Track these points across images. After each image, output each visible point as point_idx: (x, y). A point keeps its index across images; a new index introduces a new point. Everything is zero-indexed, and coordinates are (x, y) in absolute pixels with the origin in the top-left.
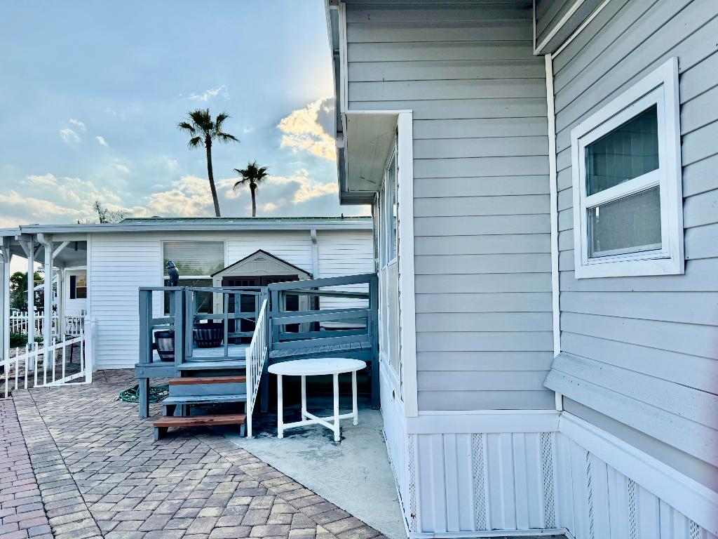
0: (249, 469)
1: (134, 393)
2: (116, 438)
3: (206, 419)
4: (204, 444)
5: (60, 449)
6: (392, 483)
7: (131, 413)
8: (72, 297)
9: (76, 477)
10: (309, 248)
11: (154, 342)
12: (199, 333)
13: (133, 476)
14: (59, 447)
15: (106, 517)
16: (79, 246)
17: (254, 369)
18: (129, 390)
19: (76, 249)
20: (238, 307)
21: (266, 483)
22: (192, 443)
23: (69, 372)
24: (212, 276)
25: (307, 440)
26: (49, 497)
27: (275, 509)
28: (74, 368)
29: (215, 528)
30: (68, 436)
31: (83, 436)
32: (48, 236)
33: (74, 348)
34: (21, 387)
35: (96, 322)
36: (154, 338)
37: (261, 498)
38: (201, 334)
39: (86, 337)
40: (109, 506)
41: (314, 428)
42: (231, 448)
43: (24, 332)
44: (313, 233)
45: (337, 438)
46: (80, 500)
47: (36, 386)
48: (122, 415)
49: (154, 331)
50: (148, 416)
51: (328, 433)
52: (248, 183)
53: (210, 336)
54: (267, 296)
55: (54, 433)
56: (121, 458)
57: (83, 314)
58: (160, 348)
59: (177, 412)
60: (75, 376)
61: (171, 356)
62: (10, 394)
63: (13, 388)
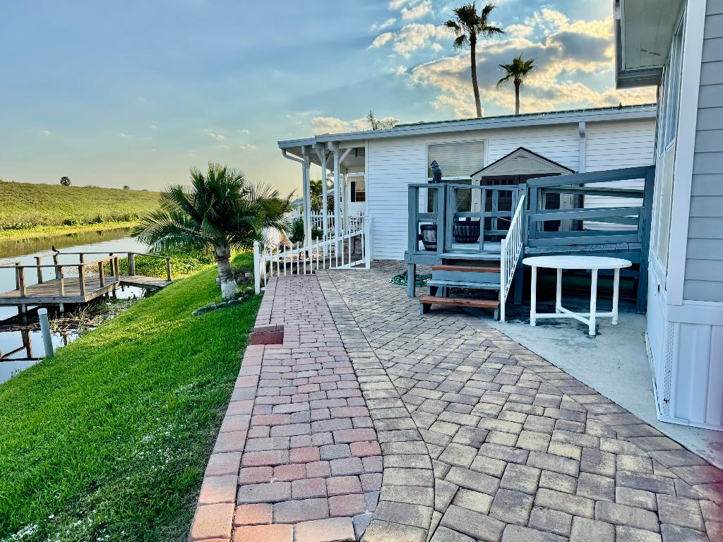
0: (501, 344)
1: (403, 278)
2: (391, 309)
3: (464, 301)
4: (461, 321)
5: (351, 311)
6: (648, 377)
7: (403, 292)
8: (353, 200)
9: (364, 330)
10: (576, 143)
11: (420, 233)
12: (458, 229)
13: (404, 335)
14: (351, 310)
15: (386, 358)
16: (359, 152)
17: (509, 262)
18: (399, 276)
19: (357, 156)
20: (495, 206)
21: (517, 357)
22: (451, 320)
23: (353, 260)
24: (471, 176)
25: (560, 331)
26: (347, 340)
27: (524, 377)
28: (357, 257)
29: (470, 380)
30: (356, 303)
31: (366, 304)
32: (337, 143)
33: (356, 239)
34: (321, 268)
35: (373, 219)
36: (420, 231)
37: (511, 366)
38: (459, 230)
39: (365, 230)
40: (388, 352)
41: (568, 322)
42: (485, 327)
43: (319, 228)
44: (582, 126)
45: (592, 332)
46: (368, 345)
47: (330, 268)
48: (395, 293)
49: (420, 224)
50: (415, 296)
51: (583, 327)
52: (512, 79)
53: (468, 233)
54: (526, 192)
55: (347, 300)
56: (395, 323)
57: (361, 215)
58: (425, 239)
59: (439, 293)
60: (358, 262)
61: (434, 246)
62: (314, 272)
63: (315, 268)
